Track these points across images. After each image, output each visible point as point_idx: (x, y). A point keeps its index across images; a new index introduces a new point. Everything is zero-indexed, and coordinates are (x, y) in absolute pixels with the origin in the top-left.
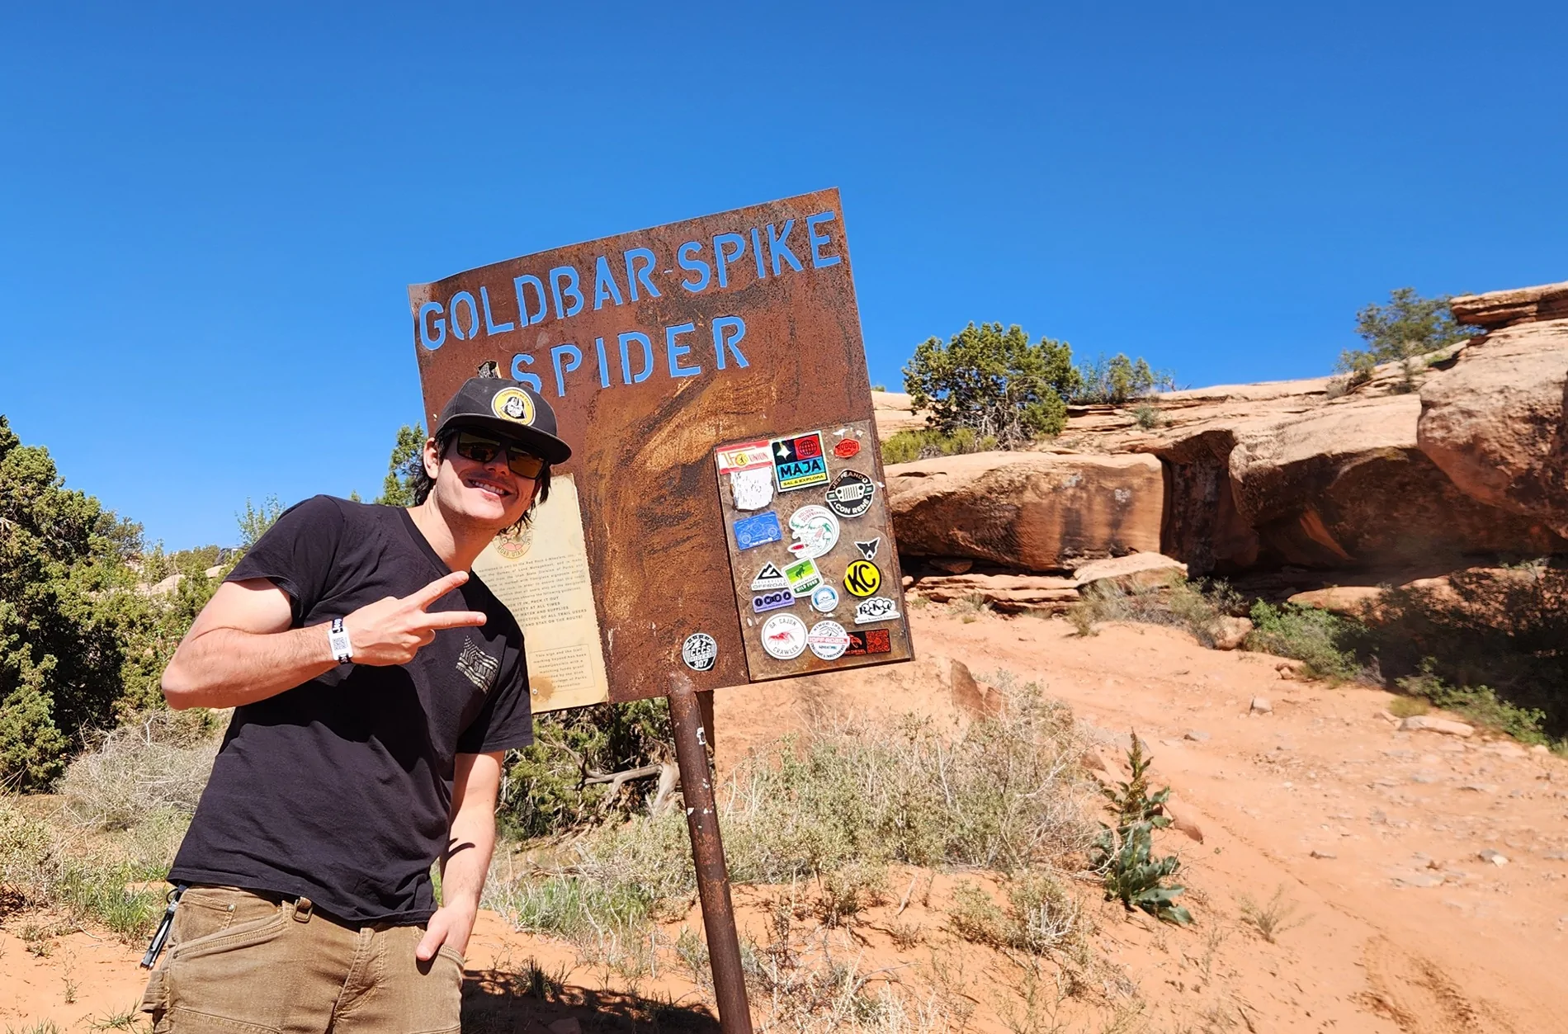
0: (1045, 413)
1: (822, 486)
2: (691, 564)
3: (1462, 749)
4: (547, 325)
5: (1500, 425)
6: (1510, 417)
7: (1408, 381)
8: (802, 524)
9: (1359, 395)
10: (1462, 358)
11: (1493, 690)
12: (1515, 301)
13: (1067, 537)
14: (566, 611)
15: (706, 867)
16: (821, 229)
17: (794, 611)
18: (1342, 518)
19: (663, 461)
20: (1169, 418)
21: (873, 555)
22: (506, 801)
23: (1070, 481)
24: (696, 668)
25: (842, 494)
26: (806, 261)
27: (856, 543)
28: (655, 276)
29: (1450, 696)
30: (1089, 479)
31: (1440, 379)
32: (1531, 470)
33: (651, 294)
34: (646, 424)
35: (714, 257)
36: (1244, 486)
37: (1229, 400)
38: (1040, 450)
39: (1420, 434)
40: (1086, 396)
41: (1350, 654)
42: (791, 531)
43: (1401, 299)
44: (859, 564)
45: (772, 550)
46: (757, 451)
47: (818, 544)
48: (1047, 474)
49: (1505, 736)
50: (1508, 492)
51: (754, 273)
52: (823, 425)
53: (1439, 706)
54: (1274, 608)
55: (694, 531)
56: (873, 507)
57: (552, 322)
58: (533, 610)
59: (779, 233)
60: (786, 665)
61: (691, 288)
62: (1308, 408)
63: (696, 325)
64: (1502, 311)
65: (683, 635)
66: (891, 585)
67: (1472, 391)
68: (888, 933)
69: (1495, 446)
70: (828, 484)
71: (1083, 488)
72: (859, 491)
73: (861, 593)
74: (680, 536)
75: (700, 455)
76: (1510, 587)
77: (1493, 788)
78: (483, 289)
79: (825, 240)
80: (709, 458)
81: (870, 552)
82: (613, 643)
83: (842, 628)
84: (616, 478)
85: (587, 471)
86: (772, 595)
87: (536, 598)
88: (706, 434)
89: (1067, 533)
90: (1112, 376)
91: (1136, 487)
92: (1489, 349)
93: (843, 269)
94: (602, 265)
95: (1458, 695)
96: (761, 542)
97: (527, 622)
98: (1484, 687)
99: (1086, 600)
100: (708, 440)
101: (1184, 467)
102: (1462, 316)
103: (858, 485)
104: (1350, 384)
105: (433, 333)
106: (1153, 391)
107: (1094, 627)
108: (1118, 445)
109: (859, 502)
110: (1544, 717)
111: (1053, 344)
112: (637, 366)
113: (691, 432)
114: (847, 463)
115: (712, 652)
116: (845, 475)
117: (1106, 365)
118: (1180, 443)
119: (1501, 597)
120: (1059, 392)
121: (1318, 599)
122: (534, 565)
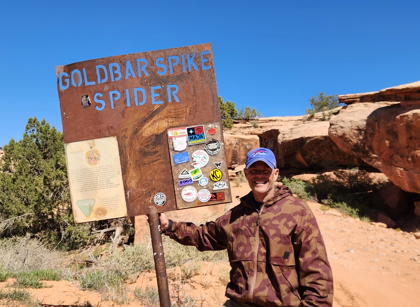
0: (228, 122)
1: (203, 143)
2: (158, 169)
3: (339, 220)
4: (108, 83)
5: (350, 131)
6: (353, 129)
7: (324, 118)
8: (196, 156)
9: (311, 121)
10: (340, 112)
11: (346, 203)
12: (354, 97)
13: (233, 158)
14: (112, 184)
15: (160, 273)
16: (205, 57)
17: (193, 185)
18: (307, 155)
19: (149, 133)
20: (261, 125)
21: (220, 167)
22: (63, 239)
23: (234, 142)
24: (158, 205)
25: (210, 147)
26: (200, 67)
27: (214, 163)
28: (147, 68)
29: (335, 205)
30: (240, 142)
31: (335, 118)
32: (357, 143)
33: (146, 75)
34: (143, 120)
35: (168, 64)
36: (281, 145)
37: (277, 121)
38: (226, 133)
39: (329, 132)
40: (239, 118)
41: (309, 193)
42: (193, 158)
43: (321, 95)
44: (215, 170)
45: (186, 164)
46: (182, 131)
47: (202, 163)
48: (228, 140)
49: (349, 216)
50: (352, 149)
51: (182, 70)
52: (204, 123)
53: (332, 208)
54: (289, 179)
55: (159, 157)
56: (220, 151)
57: (110, 82)
58: (100, 184)
59: (191, 57)
60: (190, 204)
61: (160, 74)
62: (298, 124)
63: (161, 87)
64: (351, 100)
65: (154, 193)
66: (225, 177)
67: (343, 121)
68: (201, 284)
69: (348, 136)
70: (205, 143)
71: (238, 144)
72: (216, 146)
73: (215, 180)
74: (154, 159)
75: (162, 131)
76: (350, 175)
77: (348, 231)
78: (84, 69)
79: (206, 60)
80: (165, 133)
81: (219, 166)
82: (129, 196)
83: (209, 191)
84: (132, 138)
85: (122, 135)
86: (186, 180)
87: (101, 180)
88: (164, 124)
89: (233, 157)
90: (246, 113)
91: (252, 144)
92: (348, 110)
93: (212, 71)
94: (128, 64)
95: (337, 205)
96: (182, 162)
97: (97, 188)
98: (344, 202)
99: (238, 176)
100: (164, 126)
101: (265, 139)
102: (341, 101)
103: (215, 144)
104: (309, 118)
105: (64, 84)
106: (257, 118)
107: (241, 184)
108: (247, 132)
109: (216, 149)
110: (358, 210)
111: (230, 102)
112: (140, 99)
113: (159, 123)
114: (212, 136)
115: (164, 199)
116: (211, 140)
117: (244, 109)
118: (264, 132)
119: (347, 178)
120: (231, 116)
121: (300, 177)
122: (101, 168)
